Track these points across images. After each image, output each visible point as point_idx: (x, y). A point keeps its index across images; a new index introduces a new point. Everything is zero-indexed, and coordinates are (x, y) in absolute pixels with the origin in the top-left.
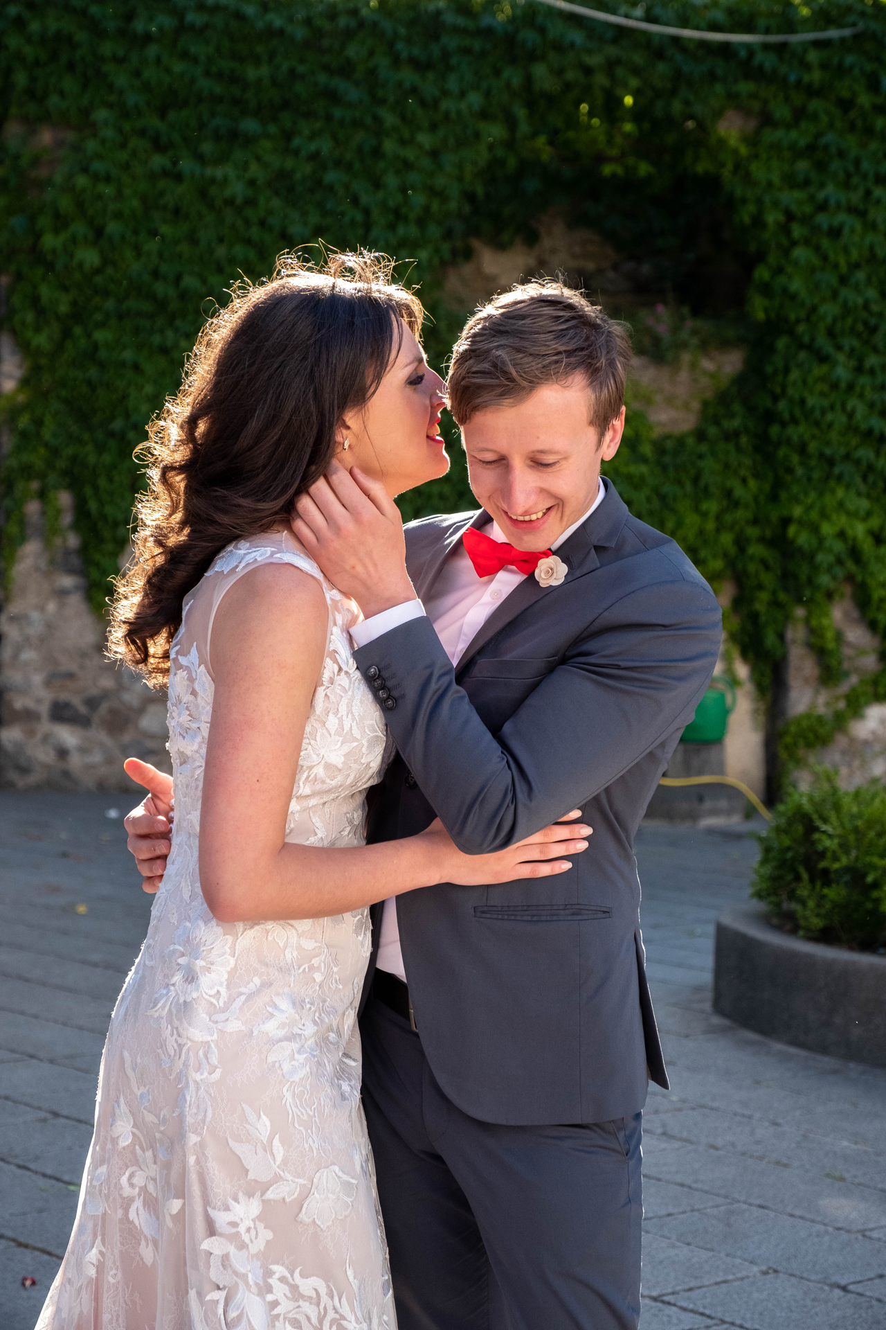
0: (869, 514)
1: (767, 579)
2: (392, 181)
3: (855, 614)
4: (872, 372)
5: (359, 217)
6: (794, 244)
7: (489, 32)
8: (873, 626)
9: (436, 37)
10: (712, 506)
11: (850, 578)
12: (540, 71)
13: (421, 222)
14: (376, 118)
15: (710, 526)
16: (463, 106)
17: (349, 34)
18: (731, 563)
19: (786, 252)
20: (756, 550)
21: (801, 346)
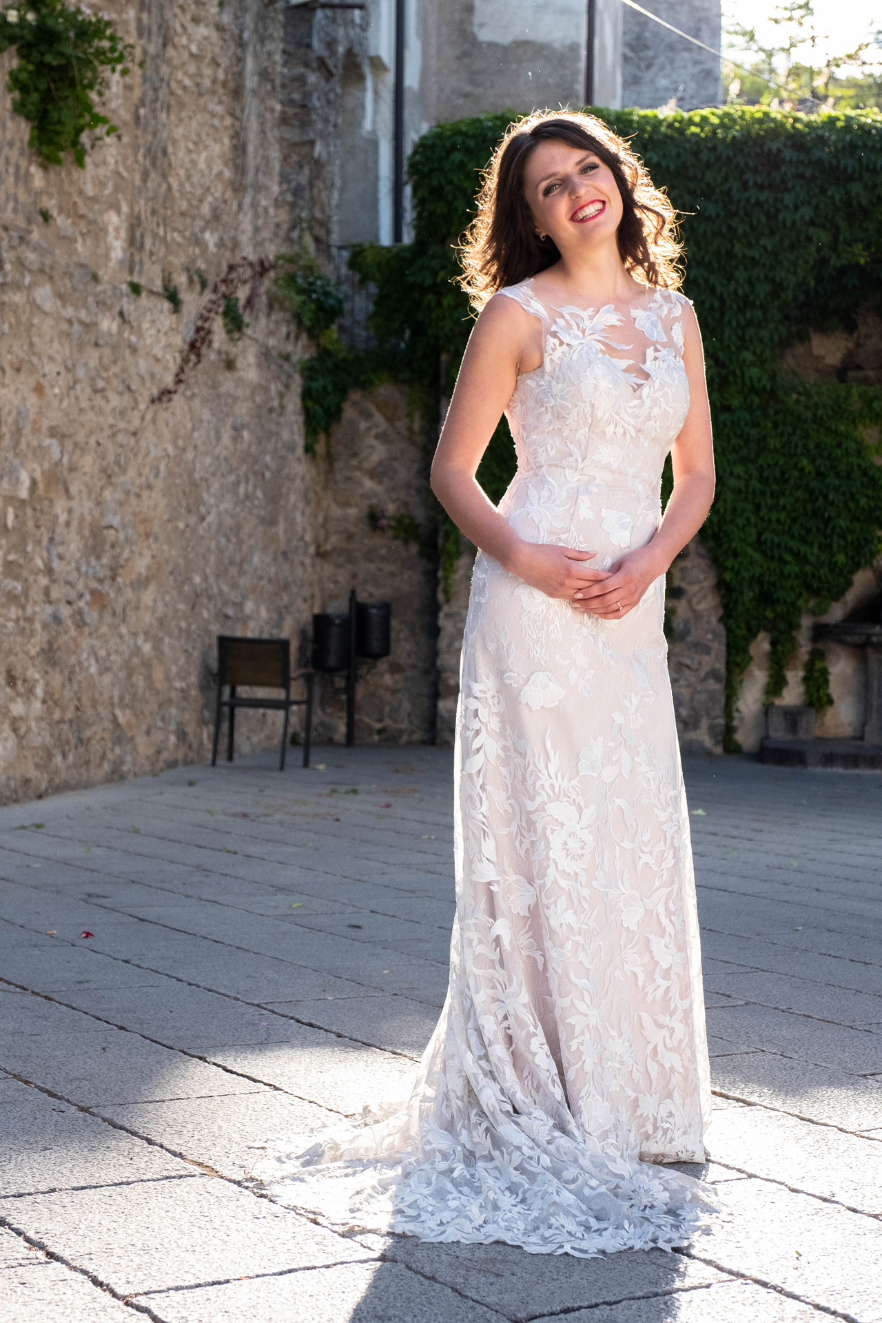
2: (741, 275)
5: (717, 304)
7: (819, 163)
9: (777, 168)
12: (856, 188)
13: (763, 307)
14: (730, 228)
16: (798, 216)
17: (708, 165)
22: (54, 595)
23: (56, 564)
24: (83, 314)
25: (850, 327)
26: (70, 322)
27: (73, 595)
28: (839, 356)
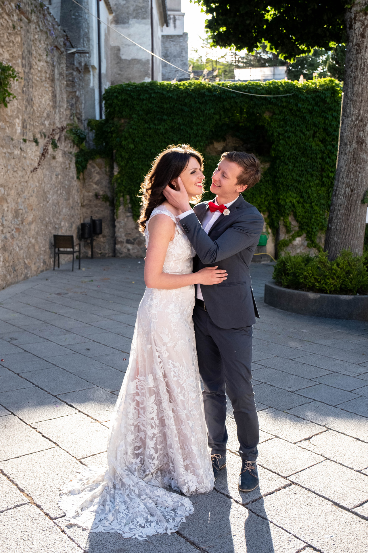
0: (296, 197)
1: (275, 211)
2: (195, 128)
3: (294, 218)
4: (297, 167)
5: (189, 136)
6: (280, 140)
7: (215, 95)
8: (297, 221)
9: (204, 97)
10: (263, 196)
11: (292, 211)
12: (225, 103)
13: (201, 137)
14: (191, 115)
15: (263, 200)
16: (210, 112)
17: (185, 97)
18: (267, 208)
19: (279, 141)
20: (272, 205)
21: (282, 162)
22: (4, 231)
23: (5, 223)
24: (9, 151)
25: (224, 140)
26: (5, 153)
27: (10, 230)
28: (222, 148)
